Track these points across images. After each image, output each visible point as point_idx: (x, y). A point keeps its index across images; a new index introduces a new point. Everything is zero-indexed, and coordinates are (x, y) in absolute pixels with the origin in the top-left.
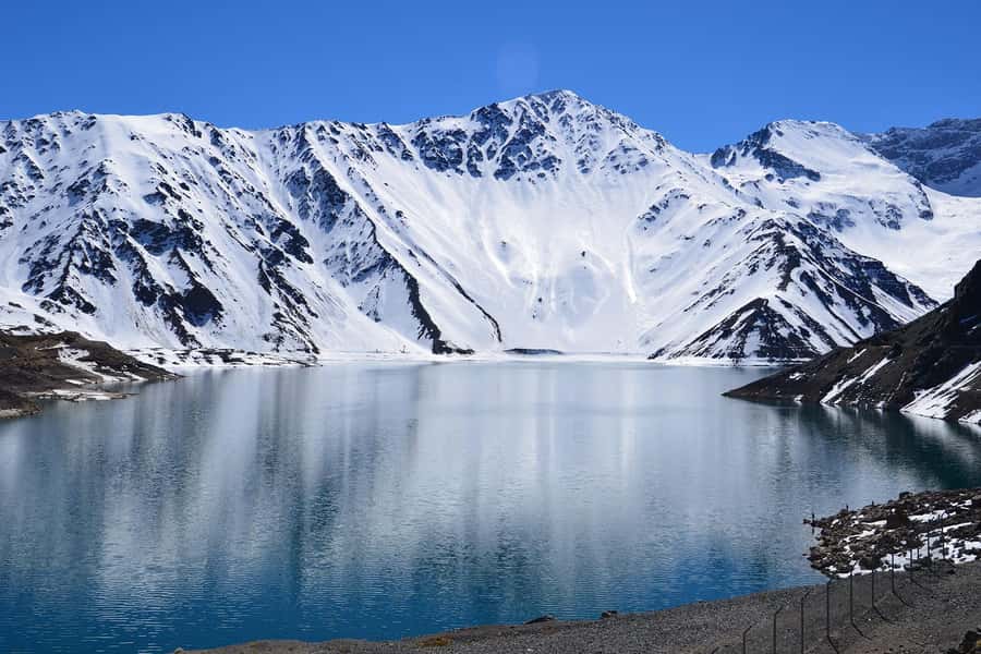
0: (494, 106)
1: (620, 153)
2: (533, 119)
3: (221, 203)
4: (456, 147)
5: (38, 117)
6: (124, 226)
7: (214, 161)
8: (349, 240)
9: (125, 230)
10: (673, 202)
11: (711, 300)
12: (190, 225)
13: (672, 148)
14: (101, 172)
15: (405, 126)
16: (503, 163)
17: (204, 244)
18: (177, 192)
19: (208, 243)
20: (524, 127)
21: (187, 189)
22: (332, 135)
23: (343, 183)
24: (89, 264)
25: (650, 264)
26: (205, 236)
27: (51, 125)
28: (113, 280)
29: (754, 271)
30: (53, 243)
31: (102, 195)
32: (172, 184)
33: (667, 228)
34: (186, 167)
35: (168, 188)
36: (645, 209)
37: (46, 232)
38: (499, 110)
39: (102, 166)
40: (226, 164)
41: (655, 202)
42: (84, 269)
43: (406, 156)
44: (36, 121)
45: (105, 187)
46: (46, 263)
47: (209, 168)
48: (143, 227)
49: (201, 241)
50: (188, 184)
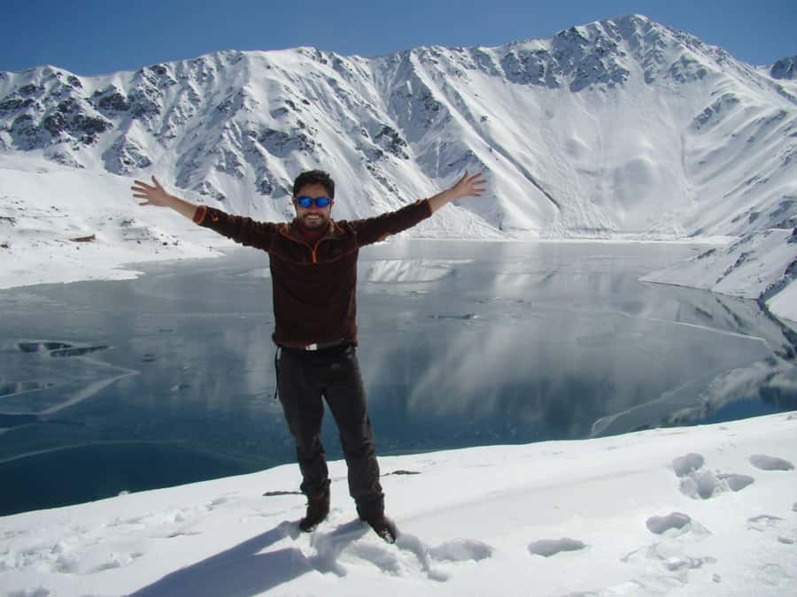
0: (573, 30)
1: (681, 65)
2: (606, 39)
3: (335, 115)
4: (539, 63)
5: (201, 57)
6: (253, 134)
7: (332, 82)
8: (439, 140)
9: (254, 137)
10: (723, 106)
11: (748, 187)
12: (305, 132)
13: (732, 60)
14: (241, 94)
15: (495, 48)
16: (579, 75)
17: (316, 146)
18: (299, 107)
19: (320, 145)
20: (598, 46)
21: (308, 103)
22: (433, 58)
23: (438, 96)
24: (224, 164)
25: (700, 157)
26: (318, 140)
27: (209, 61)
28: (241, 176)
29: (786, 163)
30: (199, 150)
31: (239, 111)
32: (295, 101)
33: (718, 127)
34: (309, 88)
35: (292, 104)
36: (699, 112)
37: (197, 141)
38: (578, 32)
39: (242, 89)
40: (343, 84)
41: (709, 105)
42: (220, 168)
43: (495, 73)
44: (199, 59)
45: (242, 105)
46: (194, 165)
47: (327, 87)
48: (268, 136)
49: (313, 143)
50: (308, 100)
